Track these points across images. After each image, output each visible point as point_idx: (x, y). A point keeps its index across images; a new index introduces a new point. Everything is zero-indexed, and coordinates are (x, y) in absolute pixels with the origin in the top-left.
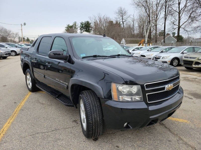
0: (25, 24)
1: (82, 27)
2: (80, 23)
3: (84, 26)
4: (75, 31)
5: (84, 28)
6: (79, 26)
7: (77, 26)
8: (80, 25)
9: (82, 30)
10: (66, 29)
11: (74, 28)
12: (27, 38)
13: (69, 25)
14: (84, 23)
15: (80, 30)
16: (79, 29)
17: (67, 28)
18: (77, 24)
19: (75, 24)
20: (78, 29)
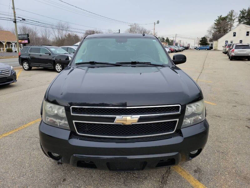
0: (158, 22)
1: (243, 17)
2: (240, 11)
3: (246, 16)
4: (229, 24)
5: (246, 19)
6: (238, 16)
7: (234, 17)
8: (240, 15)
9: (242, 21)
10: (216, 23)
11: (228, 20)
12: (167, 38)
13: (221, 16)
14: (247, 11)
15: (238, 23)
16: (237, 20)
17: (218, 21)
18: (234, 14)
19: (231, 14)
20: (235, 21)
